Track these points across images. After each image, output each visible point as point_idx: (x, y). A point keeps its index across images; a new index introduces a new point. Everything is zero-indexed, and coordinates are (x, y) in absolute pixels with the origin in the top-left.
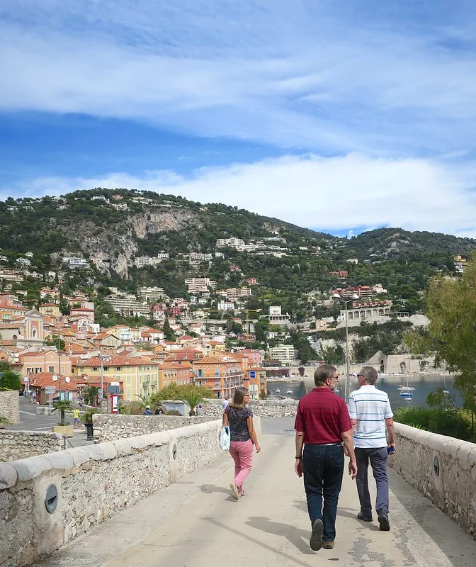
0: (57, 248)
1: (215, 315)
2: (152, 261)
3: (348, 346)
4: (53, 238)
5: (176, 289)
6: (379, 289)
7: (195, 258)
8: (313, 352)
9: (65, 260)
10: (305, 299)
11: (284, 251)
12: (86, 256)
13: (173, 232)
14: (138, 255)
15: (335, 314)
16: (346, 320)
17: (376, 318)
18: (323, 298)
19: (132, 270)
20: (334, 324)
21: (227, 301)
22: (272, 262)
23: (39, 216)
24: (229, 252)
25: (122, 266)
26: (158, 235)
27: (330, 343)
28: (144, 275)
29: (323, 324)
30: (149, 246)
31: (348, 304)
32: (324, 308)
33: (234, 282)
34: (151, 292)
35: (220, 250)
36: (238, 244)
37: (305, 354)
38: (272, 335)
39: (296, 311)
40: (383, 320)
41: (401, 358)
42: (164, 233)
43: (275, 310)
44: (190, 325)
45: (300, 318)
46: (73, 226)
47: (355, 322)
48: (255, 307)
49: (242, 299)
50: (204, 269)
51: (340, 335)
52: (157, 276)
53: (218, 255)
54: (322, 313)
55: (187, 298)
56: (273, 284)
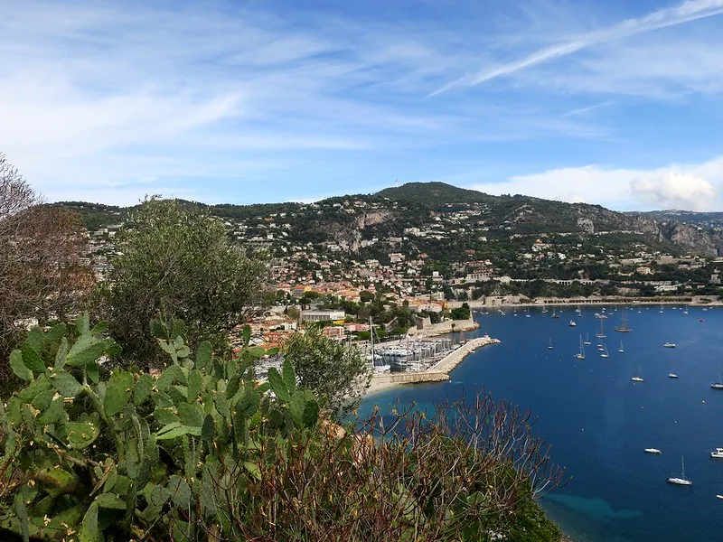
0: (323, 240)
1: (406, 276)
2: (369, 243)
3: (469, 292)
4: (319, 234)
5: (385, 260)
6: (488, 263)
7: (393, 240)
8: (453, 295)
9: (329, 246)
10: (451, 267)
11: (441, 235)
12: (338, 244)
13: (379, 224)
14: (362, 239)
15: (465, 276)
16: (469, 279)
18: (460, 267)
19: (360, 249)
20: (464, 281)
21: (412, 268)
22: (434, 242)
23: (309, 219)
24: (411, 236)
25: (355, 247)
26: (371, 226)
27: (461, 290)
28: (367, 252)
29: (458, 281)
30: (367, 234)
31: (471, 271)
32: (459, 273)
33: (414, 257)
34: (373, 263)
35: (406, 236)
36: (416, 232)
37: (449, 296)
38: (434, 287)
39: (446, 274)
40: (487, 279)
41: (493, 298)
42: (374, 225)
43: (436, 274)
44: (396, 282)
45: (448, 278)
46: (329, 226)
47: (474, 281)
48: (426, 272)
49: (419, 267)
50: (398, 248)
51: (466, 287)
52: (372, 252)
53: (405, 238)
54: (458, 275)
55: (390, 265)
56: (435, 257)
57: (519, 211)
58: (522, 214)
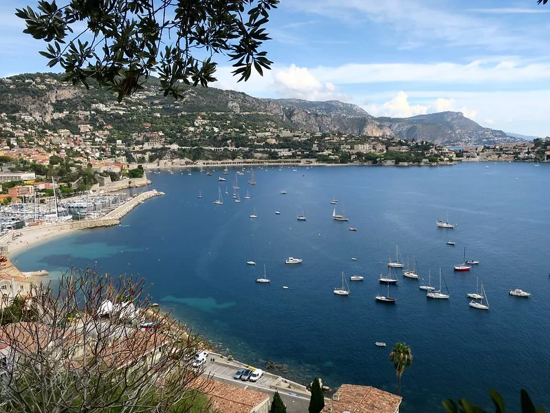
0: (17, 111)
1: (94, 143)
2: (61, 115)
3: (147, 157)
4: (12, 106)
5: (75, 130)
6: (161, 134)
7: (82, 114)
8: (133, 158)
9: (22, 117)
10: (131, 137)
11: (124, 110)
12: (31, 115)
13: (69, 99)
14: (54, 112)
15: (143, 144)
16: (146, 146)
17: (158, 146)
18: (139, 137)
19: (53, 120)
20: (142, 148)
21: (99, 137)
22: (117, 117)
24: (98, 111)
25: (48, 119)
26: (62, 101)
27: (140, 155)
28: (59, 123)
29: (137, 148)
30: (59, 107)
31: (147, 140)
32: (139, 141)
33: (101, 127)
34: (64, 132)
35: (93, 110)
36: (102, 107)
37: (130, 159)
38: (117, 152)
39: (127, 142)
40: (161, 146)
41: (165, 161)
42: (64, 100)
43: (119, 142)
44: (85, 148)
45: (129, 145)
46: (21, 99)
47: (150, 147)
48: (111, 140)
49: (105, 136)
50: (87, 120)
51: (144, 152)
52: (65, 123)
53: (93, 112)
54: (138, 143)
55: (80, 134)
56: (119, 128)
57: (186, 94)
58: (187, 96)
